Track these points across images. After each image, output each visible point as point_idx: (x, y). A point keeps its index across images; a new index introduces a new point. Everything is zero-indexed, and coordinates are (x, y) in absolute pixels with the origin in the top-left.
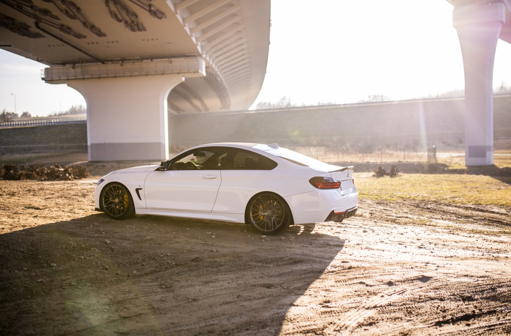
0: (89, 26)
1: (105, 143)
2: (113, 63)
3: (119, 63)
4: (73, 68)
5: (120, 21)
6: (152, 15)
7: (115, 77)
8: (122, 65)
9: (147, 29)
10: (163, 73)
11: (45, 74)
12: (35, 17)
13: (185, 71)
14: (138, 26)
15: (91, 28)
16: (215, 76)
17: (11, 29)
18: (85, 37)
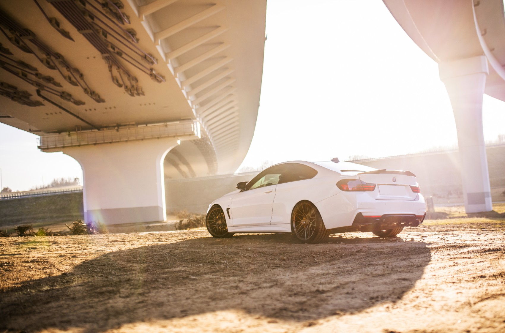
0: (90, 93)
2: (108, 129)
3: (115, 129)
4: (69, 135)
5: (120, 86)
6: (152, 79)
7: (111, 143)
8: (118, 130)
9: (145, 93)
10: (159, 136)
11: (41, 142)
12: (38, 84)
13: (181, 134)
14: (137, 90)
15: (91, 94)
16: (206, 140)
17: (12, 98)
18: (83, 103)
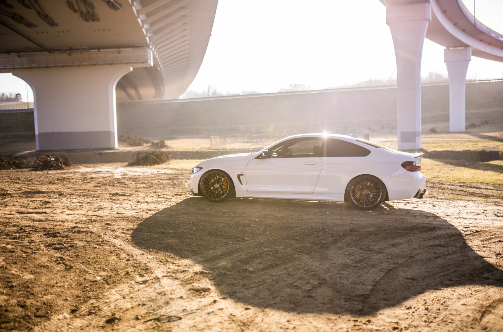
0: (43, 16)
1: (53, 132)
2: (60, 53)
3: (67, 53)
4: (19, 56)
5: (76, 11)
6: (110, 7)
7: (63, 66)
8: (70, 54)
9: (101, 20)
10: (112, 63)
13: (134, 61)
14: (92, 16)
18: (36, 26)
